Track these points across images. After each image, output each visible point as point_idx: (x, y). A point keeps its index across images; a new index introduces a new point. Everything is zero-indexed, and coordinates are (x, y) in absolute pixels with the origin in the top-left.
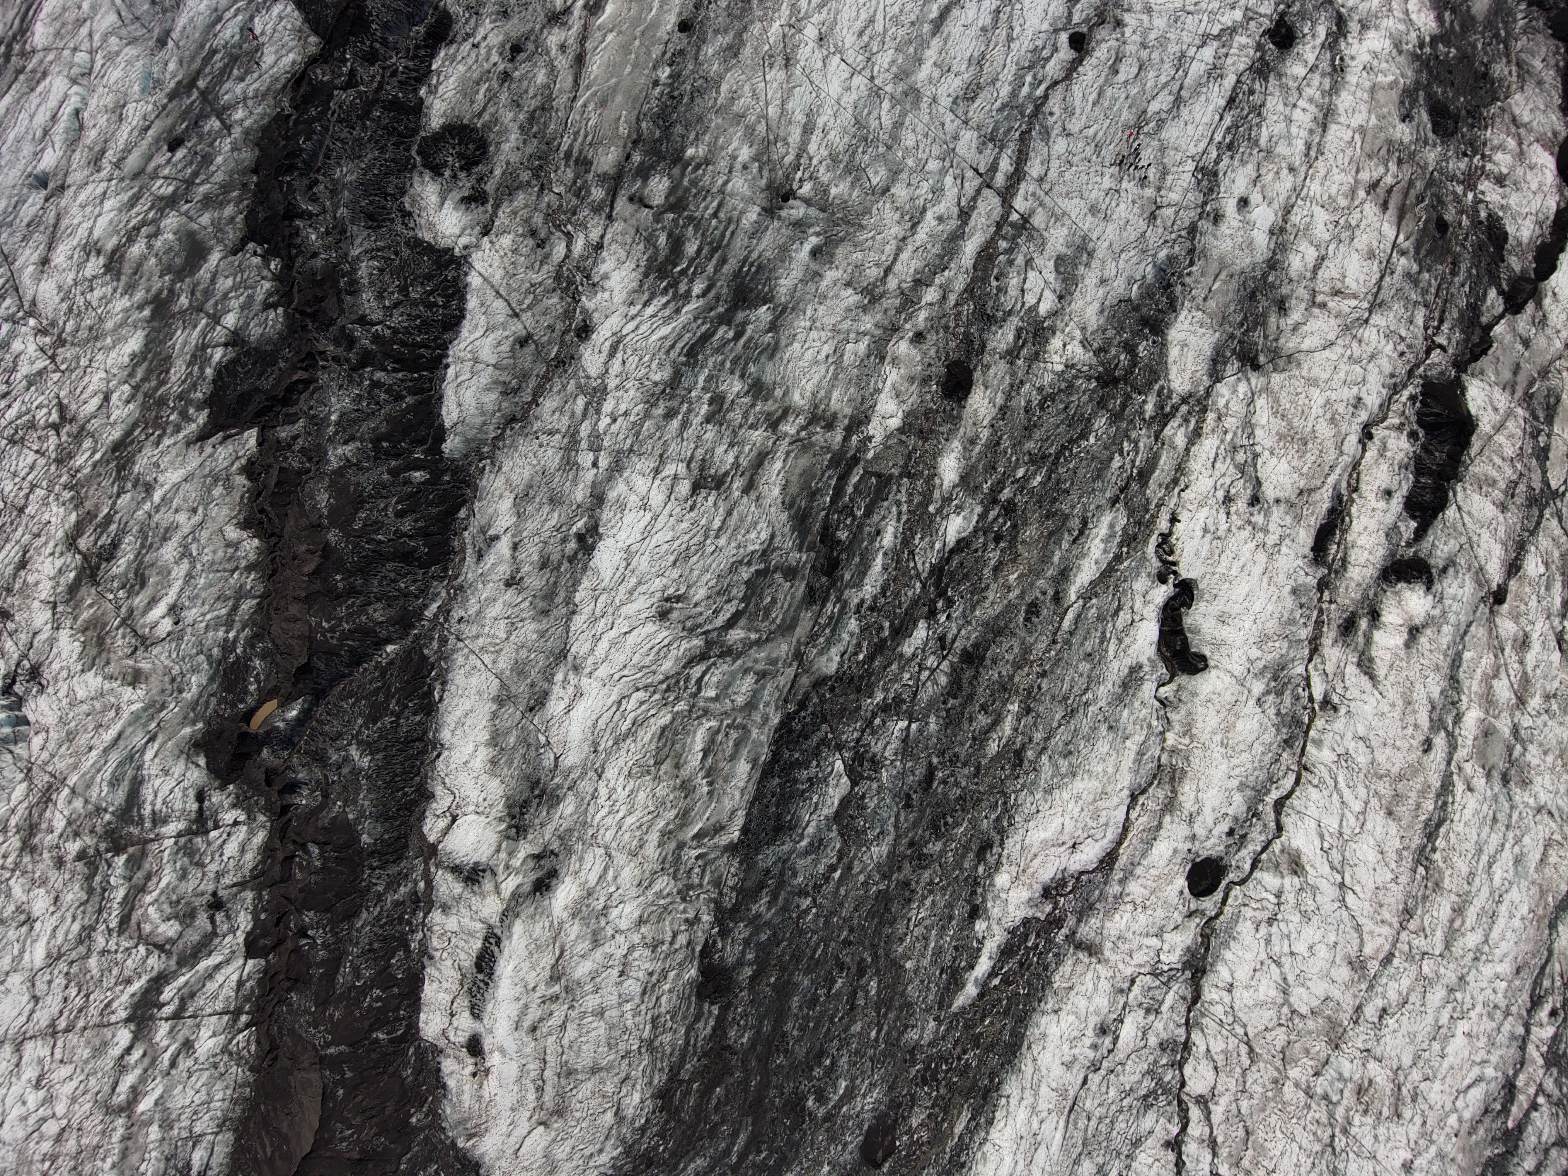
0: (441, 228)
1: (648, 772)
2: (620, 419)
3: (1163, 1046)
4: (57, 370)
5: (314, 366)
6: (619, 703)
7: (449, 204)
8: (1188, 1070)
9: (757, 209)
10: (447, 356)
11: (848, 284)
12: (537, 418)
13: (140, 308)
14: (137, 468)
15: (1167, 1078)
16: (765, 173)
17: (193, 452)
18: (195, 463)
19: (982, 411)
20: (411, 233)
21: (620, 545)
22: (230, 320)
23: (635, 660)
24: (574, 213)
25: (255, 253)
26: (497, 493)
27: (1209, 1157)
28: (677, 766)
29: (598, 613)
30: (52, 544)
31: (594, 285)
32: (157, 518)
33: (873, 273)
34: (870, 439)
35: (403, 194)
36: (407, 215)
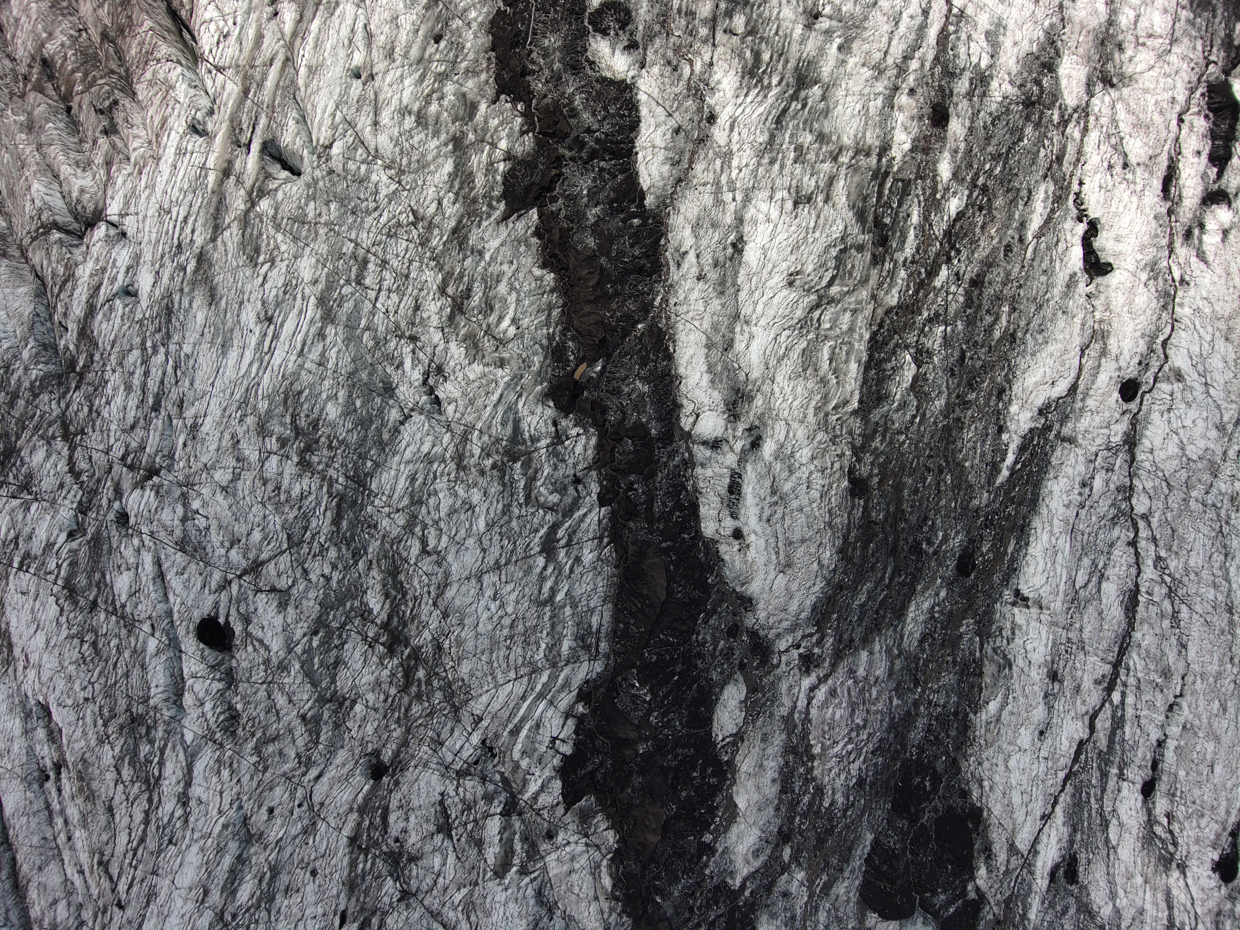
0: (616, 68)
1: (800, 376)
2: (744, 170)
3: (1118, 489)
4: (404, 189)
5: (559, 166)
6: (776, 339)
7: (617, 52)
8: (1134, 501)
9: (801, 26)
10: (634, 147)
11: (864, 65)
12: (694, 177)
13: (446, 144)
14: (471, 242)
15: (1123, 507)
16: (801, 3)
17: (502, 228)
18: (505, 234)
19: (959, 132)
20: (598, 74)
21: (758, 245)
22: (503, 144)
23: (780, 311)
24: (691, 46)
25: (507, 101)
26: (681, 226)
27: (1153, 548)
28: (816, 371)
29: (753, 288)
30: (432, 294)
31: (712, 89)
32: (490, 270)
33: (878, 56)
34: (894, 159)
35: (586, 50)
36: (592, 63)
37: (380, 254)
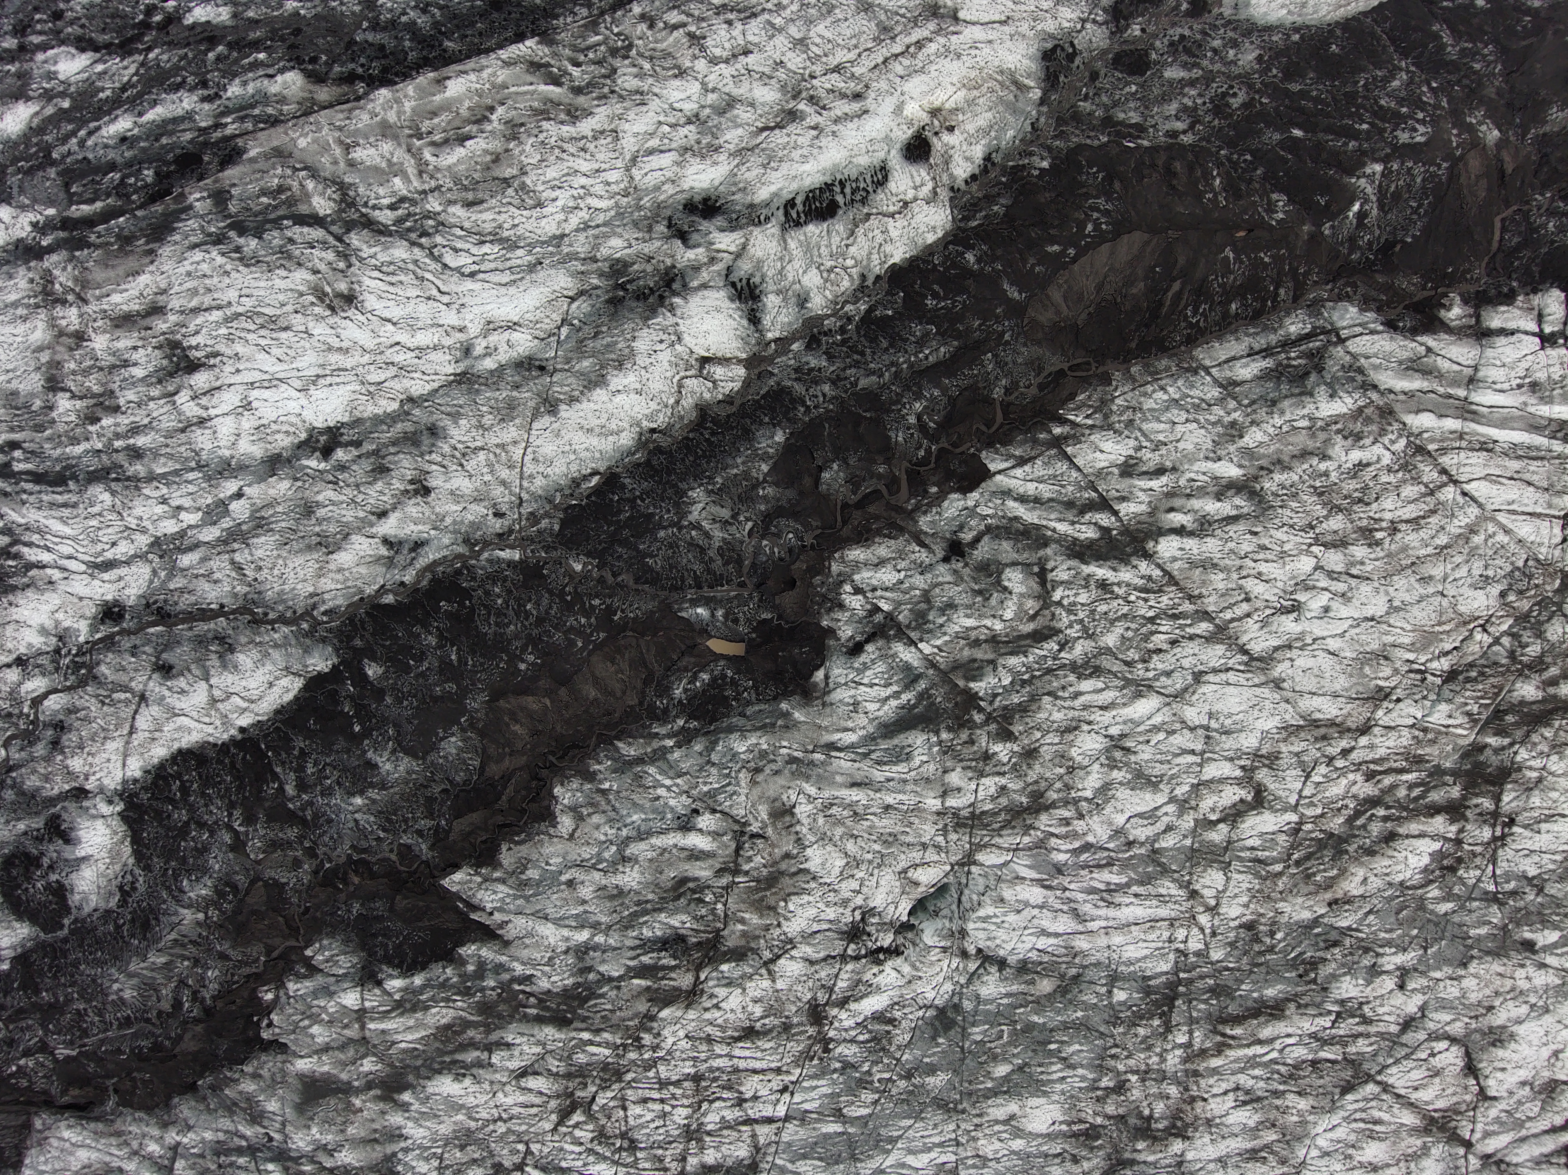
0: (109, 842)
1: (523, 186)
2: (175, 503)
4: (528, 1152)
6: (472, 275)
7: (80, 853)
10: (233, 740)
12: (236, 595)
13: (405, 1107)
14: (569, 981)
20: (137, 871)
21: (303, 401)
22: (352, 998)
23: (413, 292)
24: (10, 715)
25: (271, 1024)
26: (339, 577)
28: (497, 160)
29: (393, 371)
31: (60, 638)
34: (34, 225)
35: (108, 912)
36: (125, 892)
37: (677, 1148)
